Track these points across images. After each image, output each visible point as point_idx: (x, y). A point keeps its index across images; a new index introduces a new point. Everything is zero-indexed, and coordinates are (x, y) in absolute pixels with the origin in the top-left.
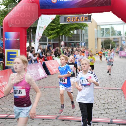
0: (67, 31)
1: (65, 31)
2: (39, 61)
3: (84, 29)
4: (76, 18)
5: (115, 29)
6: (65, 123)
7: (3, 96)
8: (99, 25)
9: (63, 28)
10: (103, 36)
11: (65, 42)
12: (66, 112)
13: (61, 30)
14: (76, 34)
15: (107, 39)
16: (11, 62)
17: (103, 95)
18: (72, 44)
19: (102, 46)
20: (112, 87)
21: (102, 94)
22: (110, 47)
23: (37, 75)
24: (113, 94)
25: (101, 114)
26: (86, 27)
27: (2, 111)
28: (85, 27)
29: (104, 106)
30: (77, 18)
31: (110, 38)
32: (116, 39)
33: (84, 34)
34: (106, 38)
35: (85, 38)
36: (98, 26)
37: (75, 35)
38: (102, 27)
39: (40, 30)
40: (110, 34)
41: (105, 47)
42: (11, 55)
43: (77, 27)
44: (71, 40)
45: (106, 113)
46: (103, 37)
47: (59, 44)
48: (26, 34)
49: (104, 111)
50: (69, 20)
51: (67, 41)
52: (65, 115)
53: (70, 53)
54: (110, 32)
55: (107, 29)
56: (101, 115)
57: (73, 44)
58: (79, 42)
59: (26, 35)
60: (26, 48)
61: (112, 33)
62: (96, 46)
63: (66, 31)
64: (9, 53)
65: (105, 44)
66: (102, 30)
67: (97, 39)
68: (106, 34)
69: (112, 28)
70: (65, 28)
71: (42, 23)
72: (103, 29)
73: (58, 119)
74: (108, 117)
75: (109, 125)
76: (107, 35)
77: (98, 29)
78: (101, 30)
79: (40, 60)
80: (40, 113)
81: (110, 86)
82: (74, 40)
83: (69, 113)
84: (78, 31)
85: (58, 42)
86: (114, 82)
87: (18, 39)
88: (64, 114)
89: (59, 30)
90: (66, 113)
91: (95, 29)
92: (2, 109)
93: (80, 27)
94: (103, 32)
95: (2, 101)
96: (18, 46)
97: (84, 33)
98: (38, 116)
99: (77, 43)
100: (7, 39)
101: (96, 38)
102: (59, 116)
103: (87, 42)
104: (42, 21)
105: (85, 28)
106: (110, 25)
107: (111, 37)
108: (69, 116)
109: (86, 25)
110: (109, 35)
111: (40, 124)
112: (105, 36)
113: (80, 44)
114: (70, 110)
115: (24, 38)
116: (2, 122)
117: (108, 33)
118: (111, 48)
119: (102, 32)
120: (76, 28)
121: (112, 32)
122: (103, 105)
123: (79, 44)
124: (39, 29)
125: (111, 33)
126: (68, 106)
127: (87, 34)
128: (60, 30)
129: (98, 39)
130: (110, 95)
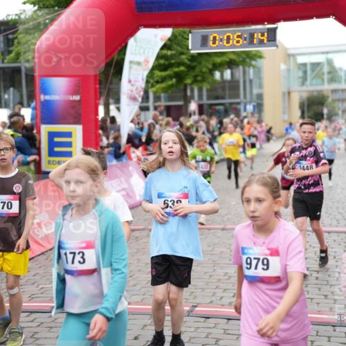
0: (204, 73)
1: (200, 74)
2: (133, 155)
3: (251, 65)
4: (234, 37)
5: (337, 64)
6: (213, 325)
7: (39, 253)
8: (293, 55)
9: (195, 64)
10: (303, 84)
11: (201, 102)
12: (213, 295)
13: (188, 71)
14: (229, 82)
15: (315, 94)
16: (57, 159)
17: (314, 247)
18: (218, 107)
19: (303, 113)
20: (337, 226)
21: (310, 246)
22: (322, 115)
23: (128, 194)
24: (340, 245)
25: (312, 299)
26: (258, 60)
27: (42, 293)
28: (255, 60)
29: (317, 278)
30: (238, 36)
31: (322, 91)
32: (340, 92)
33: (251, 81)
34: (313, 91)
35: (255, 91)
36: (292, 58)
37: (227, 84)
38: (301, 60)
39: (132, 70)
40: (323, 80)
41: (310, 114)
42: (56, 139)
43: (234, 61)
44: (217, 98)
45: (323, 297)
46: (304, 88)
47: (184, 107)
48: (98, 82)
49: (320, 293)
50: (214, 43)
51: (205, 101)
52: (211, 302)
53: (216, 133)
54: (323, 74)
55: (316, 65)
56: (311, 302)
57: (221, 108)
58: (239, 103)
59: (98, 86)
60: (97, 120)
61: (330, 76)
62: (284, 113)
63: (201, 72)
64: (52, 135)
65: (309, 106)
66: (302, 67)
67: (287, 95)
68: (313, 79)
69: (330, 62)
70: (200, 63)
71: (136, 50)
72: (305, 65)
73: (194, 313)
74: (331, 309)
75: (335, 331)
76: (314, 82)
77: (290, 66)
78: (299, 69)
79: (134, 152)
80: (144, 297)
81: (330, 225)
82: (223, 98)
83: (222, 298)
84: (234, 70)
85: (181, 103)
86: (341, 211)
87: (77, 98)
88: (209, 301)
89: (182, 68)
90: (213, 299)
91: (283, 67)
92: (41, 286)
93: (241, 59)
94: (305, 72)
95: (39, 266)
96: (76, 115)
97: (252, 77)
98: (138, 305)
99: (234, 106)
100: (47, 97)
101: (286, 90)
102: (196, 306)
103: (259, 102)
104: (136, 46)
105: (253, 63)
106: (323, 53)
107: (326, 87)
108: (222, 305)
109: (258, 54)
110: (319, 81)
111: (146, 328)
112: (311, 85)
113: (242, 107)
114: (225, 290)
115: (92, 93)
116: (42, 323)
117: (319, 76)
118: (325, 116)
119: (300, 74)
120: (231, 64)
121: (329, 73)
122: (313, 275)
123: (238, 107)
124: (130, 68)
125: (326, 77)
126: (219, 280)
127: (260, 78)
128: (186, 70)
129: (289, 93)
130: (332, 248)
